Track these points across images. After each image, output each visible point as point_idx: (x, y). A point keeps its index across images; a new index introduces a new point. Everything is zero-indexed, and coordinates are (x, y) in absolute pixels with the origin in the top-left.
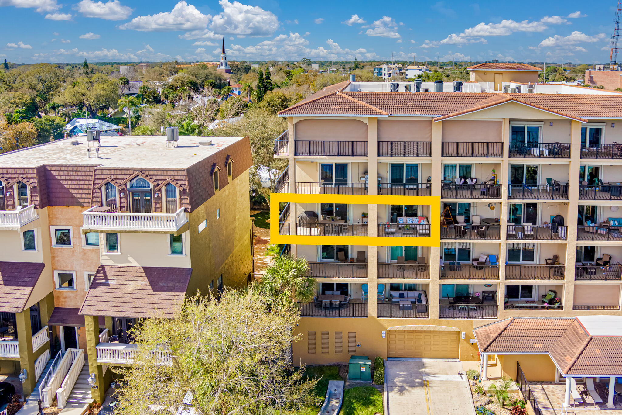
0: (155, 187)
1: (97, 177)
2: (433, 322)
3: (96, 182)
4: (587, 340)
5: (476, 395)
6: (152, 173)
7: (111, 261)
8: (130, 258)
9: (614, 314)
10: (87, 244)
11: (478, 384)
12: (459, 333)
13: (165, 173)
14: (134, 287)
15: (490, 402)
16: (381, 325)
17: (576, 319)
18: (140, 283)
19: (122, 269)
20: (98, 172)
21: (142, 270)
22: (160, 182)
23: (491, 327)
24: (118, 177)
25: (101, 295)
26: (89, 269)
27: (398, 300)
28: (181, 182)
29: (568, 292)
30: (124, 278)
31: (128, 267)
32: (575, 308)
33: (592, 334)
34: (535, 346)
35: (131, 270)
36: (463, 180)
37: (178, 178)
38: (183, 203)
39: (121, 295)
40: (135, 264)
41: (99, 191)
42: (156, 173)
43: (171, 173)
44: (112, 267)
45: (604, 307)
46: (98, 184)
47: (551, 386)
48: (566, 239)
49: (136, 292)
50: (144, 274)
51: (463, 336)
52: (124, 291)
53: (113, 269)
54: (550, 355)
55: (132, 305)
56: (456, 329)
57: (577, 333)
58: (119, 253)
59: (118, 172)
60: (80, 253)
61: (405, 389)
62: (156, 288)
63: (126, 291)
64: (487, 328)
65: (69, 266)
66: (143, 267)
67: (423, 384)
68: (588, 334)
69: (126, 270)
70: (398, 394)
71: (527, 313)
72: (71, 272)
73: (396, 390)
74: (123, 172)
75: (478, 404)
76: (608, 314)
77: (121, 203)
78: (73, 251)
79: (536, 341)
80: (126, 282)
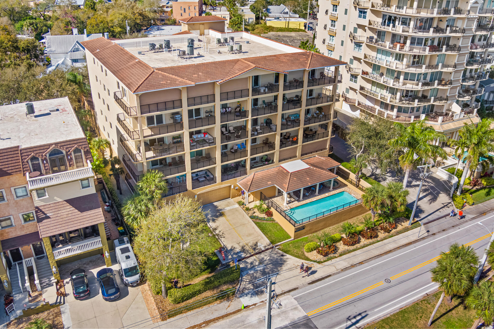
0: (67, 152)
1: (23, 155)
2: (219, 184)
3: (23, 158)
4: (289, 175)
5: (247, 212)
6: (63, 144)
7: (42, 203)
8: (55, 198)
9: (295, 160)
10: (17, 197)
11: (245, 206)
12: (230, 186)
13: (72, 142)
14: (67, 213)
15: (254, 212)
16: (194, 193)
17: (280, 166)
18: (69, 210)
19: (52, 205)
20: (23, 151)
21: (65, 202)
22: (70, 149)
23: (245, 179)
24: (39, 152)
25: (47, 223)
26: (22, 211)
27: (196, 178)
28: (83, 146)
29: (276, 155)
30: (57, 210)
31: (55, 203)
32: (280, 161)
33: (290, 171)
34: (268, 183)
35: (58, 204)
36: (224, 109)
37: (81, 144)
38: (88, 158)
39: (61, 220)
40: (59, 200)
41: (27, 163)
42: (66, 144)
43: (76, 142)
44: (44, 205)
45: (291, 158)
46: (25, 159)
47: (275, 198)
48: (276, 131)
49: (70, 215)
50: (68, 204)
51: (232, 187)
52: (61, 217)
53: (46, 207)
54: (275, 185)
55: (72, 223)
56: (229, 185)
57: (284, 172)
58: (47, 196)
59: (38, 149)
60: (13, 203)
61: (215, 220)
62: (82, 210)
63: (63, 217)
64: (244, 180)
65: (7, 213)
66: (65, 201)
67: (222, 215)
68: (289, 172)
69: (54, 205)
70: (213, 223)
71: (260, 169)
72: (9, 217)
73: (211, 221)
74: (42, 148)
75: (249, 215)
76: (292, 160)
77: (45, 167)
78: (8, 204)
79: (268, 181)
80: (60, 212)
